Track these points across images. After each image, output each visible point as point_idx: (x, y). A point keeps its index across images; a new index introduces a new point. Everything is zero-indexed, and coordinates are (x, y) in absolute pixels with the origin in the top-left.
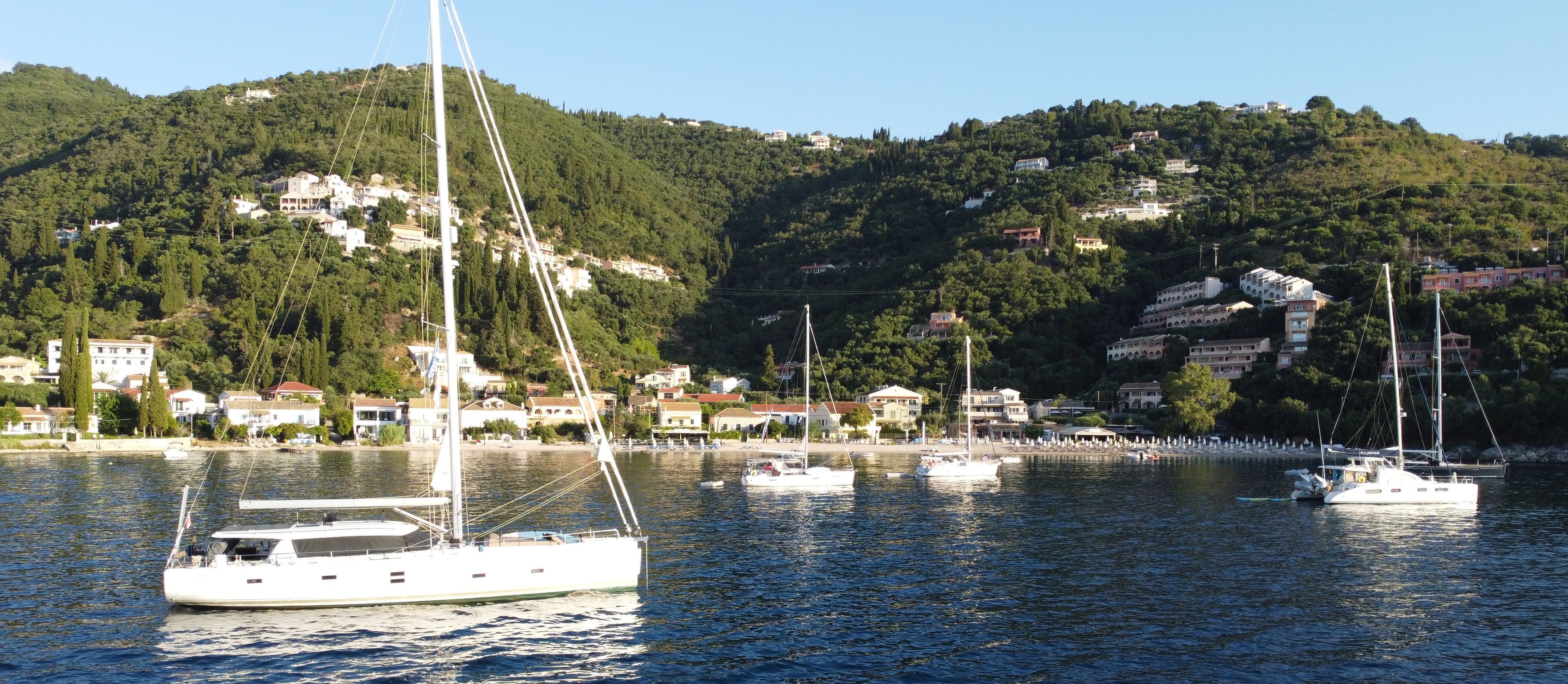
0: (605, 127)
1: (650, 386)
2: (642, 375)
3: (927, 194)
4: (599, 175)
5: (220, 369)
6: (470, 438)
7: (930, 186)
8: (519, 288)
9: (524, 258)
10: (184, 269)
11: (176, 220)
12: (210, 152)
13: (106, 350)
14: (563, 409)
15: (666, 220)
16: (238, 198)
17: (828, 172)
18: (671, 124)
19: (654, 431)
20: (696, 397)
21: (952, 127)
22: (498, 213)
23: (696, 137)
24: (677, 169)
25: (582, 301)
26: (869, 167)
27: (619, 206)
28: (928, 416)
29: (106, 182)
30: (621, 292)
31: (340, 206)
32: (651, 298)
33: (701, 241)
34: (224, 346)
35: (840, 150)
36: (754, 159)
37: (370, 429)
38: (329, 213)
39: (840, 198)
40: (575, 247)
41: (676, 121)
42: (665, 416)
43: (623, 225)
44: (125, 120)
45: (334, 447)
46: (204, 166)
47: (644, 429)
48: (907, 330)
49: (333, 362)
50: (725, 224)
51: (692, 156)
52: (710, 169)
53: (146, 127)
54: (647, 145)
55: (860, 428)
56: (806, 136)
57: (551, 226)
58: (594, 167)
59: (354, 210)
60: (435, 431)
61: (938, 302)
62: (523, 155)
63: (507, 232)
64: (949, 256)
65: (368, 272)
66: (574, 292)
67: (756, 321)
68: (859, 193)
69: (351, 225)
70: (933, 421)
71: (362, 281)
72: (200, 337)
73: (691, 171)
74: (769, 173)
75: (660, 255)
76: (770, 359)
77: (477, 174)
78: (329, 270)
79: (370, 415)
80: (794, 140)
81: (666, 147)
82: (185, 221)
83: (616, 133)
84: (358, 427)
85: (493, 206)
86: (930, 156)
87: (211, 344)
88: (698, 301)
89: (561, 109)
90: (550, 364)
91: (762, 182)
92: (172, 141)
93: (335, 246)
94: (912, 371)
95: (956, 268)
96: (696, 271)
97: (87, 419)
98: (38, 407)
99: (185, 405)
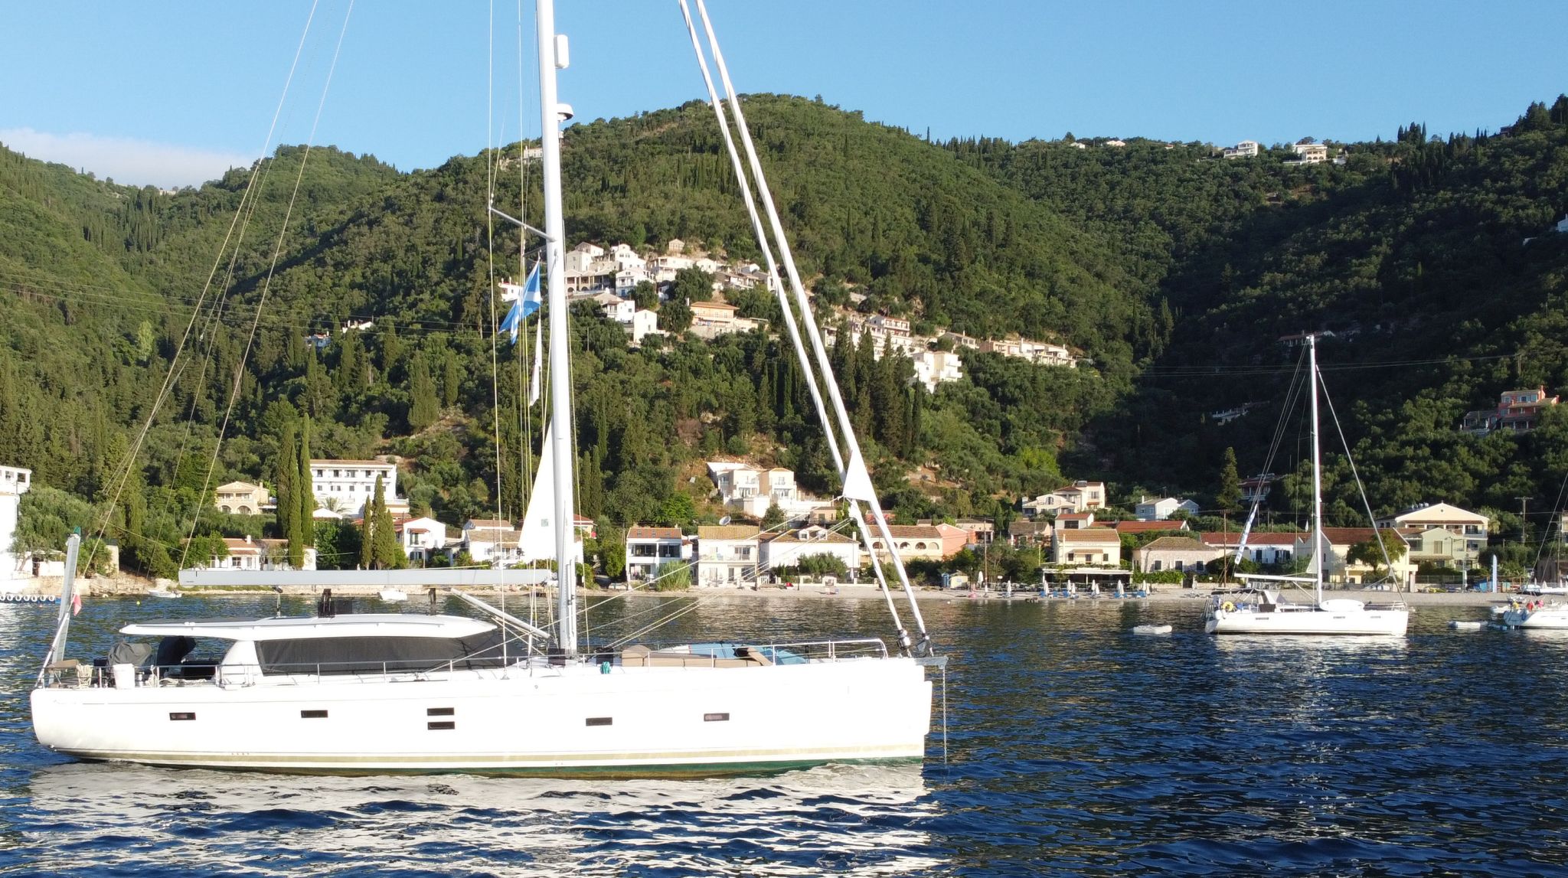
0: (986, 160)
1: (1044, 512)
2: (1033, 498)
3: (1492, 215)
4: (975, 223)
5: (473, 496)
6: (779, 580)
7: (1495, 203)
8: (859, 379)
9: (867, 340)
10: (438, 372)
11: (434, 313)
12: (479, 231)
13: (343, 473)
14: (913, 542)
15: (1073, 281)
16: (506, 281)
17: (1324, 196)
18: (1082, 146)
19: (1046, 570)
20: (1114, 526)
21: (1532, 110)
22: (834, 282)
23: (1119, 162)
24: (1090, 209)
25: (949, 396)
26: (1391, 183)
27: (1004, 265)
28: (1502, 548)
29: (364, 276)
30: (1004, 384)
31: (628, 283)
32: (1049, 389)
33: (1123, 308)
34: (480, 467)
35: (1343, 162)
36: (1207, 186)
37: (647, 568)
38: (614, 293)
39: (1345, 231)
40: (940, 324)
41: (1088, 142)
42: (1064, 548)
43: (1009, 291)
44: (387, 199)
45: (599, 592)
46: (471, 247)
47: (1031, 568)
48: (1458, 421)
49: (610, 484)
50: (1162, 283)
51: (1112, 188)
52: (1140, 205)
53: (409, 205)
54: (1046, 178)
55: (1382, 567)
56: (1288, 146)
57: (907, 297)
58: (970, 213)
59: (645, 286)
60: (732, 571)
61: (1513, 375)
62: (870, 203)
63: (845, 308)
64: (1533, 303)
65: (660, 366)
66: (937, 386)
67: (1208, 418)
68: (1375, 223)
69: (639, 307)
70: (1510, 556)
71: (651, 378)
72: (452, 455)
73: (1111, 210)
74: (1231, 205)
75: (1063, 329)
76: (1231, 469)
77: (807, 232)
78: (611, 365)
79: (646, 550)
80: (1269, 153)
81: (1074, 179)
82: (443, 314)
83: (1002, 167)
84: (632, 565)
85: (827, 272)
86: (1496, 157)
87: (465, 464)
88: (1120, 394)
89: (924, 138)
90: (898, 484)
91: (1219, 218)
92: (437, 221)
93: (619, 333)
94: (1469, 483)
95: (1546, 321)
96: (1117, 351)
97: (302, 553)
98: (249, 538)
99: (421, 537)
